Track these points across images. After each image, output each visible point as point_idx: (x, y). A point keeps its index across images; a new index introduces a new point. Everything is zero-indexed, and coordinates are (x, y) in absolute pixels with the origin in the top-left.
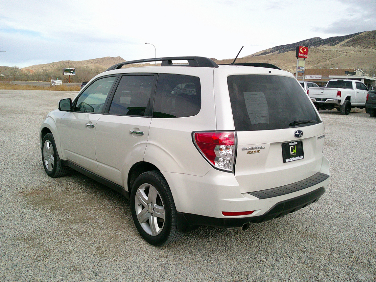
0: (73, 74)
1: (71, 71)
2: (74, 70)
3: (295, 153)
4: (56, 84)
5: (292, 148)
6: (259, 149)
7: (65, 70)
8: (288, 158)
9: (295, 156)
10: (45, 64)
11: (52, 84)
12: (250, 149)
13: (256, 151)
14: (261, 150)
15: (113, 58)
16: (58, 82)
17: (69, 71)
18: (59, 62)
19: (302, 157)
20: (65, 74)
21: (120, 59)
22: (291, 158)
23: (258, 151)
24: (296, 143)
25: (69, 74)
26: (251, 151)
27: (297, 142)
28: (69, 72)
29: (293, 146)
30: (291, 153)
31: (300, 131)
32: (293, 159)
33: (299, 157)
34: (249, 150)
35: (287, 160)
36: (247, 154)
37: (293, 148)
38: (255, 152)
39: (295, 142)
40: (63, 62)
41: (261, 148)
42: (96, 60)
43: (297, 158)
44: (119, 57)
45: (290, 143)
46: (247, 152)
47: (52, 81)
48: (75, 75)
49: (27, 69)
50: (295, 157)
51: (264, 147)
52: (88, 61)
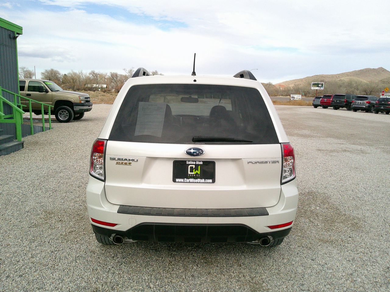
0: (321, 89)
1: (319, 86)
2: (322, 85)
4: (295, 99)
6: (131, 162)
7: (313, 85)
8: (182, 178)
10: (298, 80)
11: (291, 99)
12: (119, 159)
13: (127, 163)
14: (133, 163)
15: (373, 69)
16: (298, 97)
17: (317, 85)
18: (312, 76)
19: (211, 181)
20: (313, 88)
21: (383, 70)
22: (189, 178)
23: (130, 163)
24: (201, 163)
25: (317, 88)
26: (121, 162)
27: (202, 161)
28: (317, 87)
30: (189, 173)
32: (191, 180)
33: (204, 180)
34: (119, 161)
36: (116, 164)
38: (125, 163)
39: (199, 161)
40: (317, 76)
41: (133, 160)
42: (352, 72)
43: (199, 180)
44: (382, 68)
45: (189, 161)
46: (116, 163)
47: (292, 95)
48: (323, 89)
49: (280, 85)
50: (196, 178)
51: (137, 160)
52: (343, 75)
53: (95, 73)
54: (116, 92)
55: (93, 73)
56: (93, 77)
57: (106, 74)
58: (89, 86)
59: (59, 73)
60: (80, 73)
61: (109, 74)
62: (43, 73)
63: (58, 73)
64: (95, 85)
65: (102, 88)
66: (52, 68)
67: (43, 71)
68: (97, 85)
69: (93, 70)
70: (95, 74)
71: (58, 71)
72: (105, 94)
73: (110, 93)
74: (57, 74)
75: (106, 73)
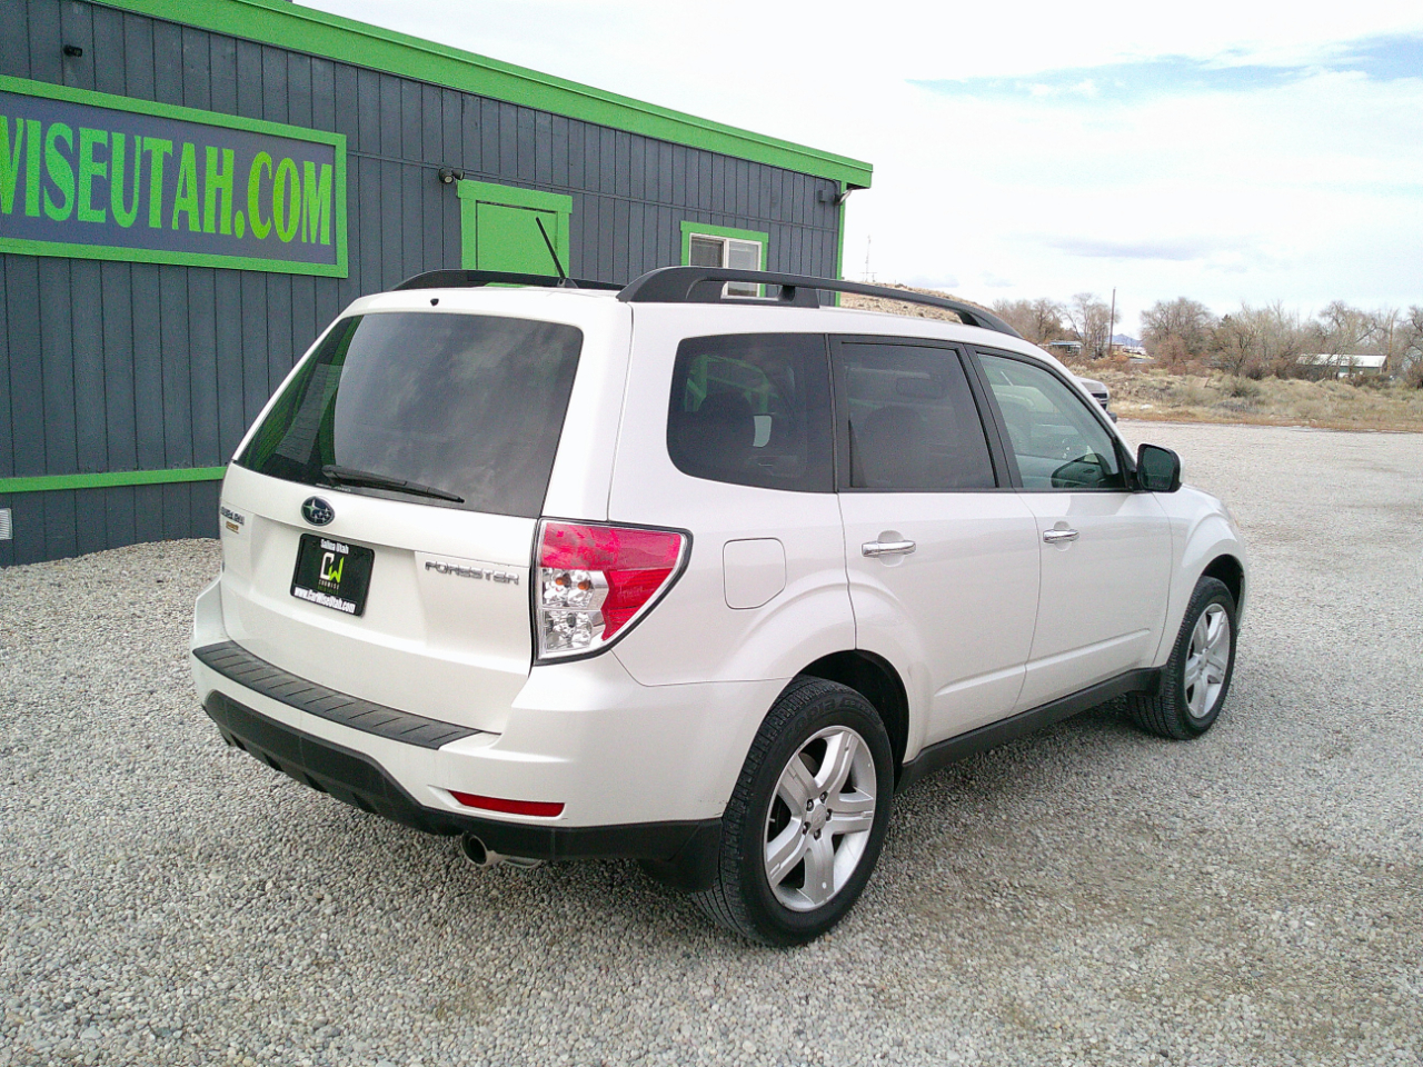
3: (334, 581)
5: (328, 559)
8: (306, 586)
9: (328, 592)
12: (227, 513)
19: (351, 607)
22: (316, 591)
24: (345, 550)
26: (229, 521)
27: (349, 545)
29: (332, 556)
30: (323, 576)
31: (321, 504)
32: (320, 597)
33: (340, 601)
35: (299, 591)
37: (332, 560)
38: (232, 526)
39: (344, 544)
43: (332, 601)
45: (326, 540)
46: (226, 524)
50: (328, 595)
53: (1346, 309)
54: (1411, 386)
55: (1339, 312)
56: (1334, 324)
57: (1395, 314)
58: (1302, 359)
59: (1204, 314)
60: (1273, 310)
61: (1405, 316)
62: (1146, 314)
63: (1203, 309)
64: (1324, 357)
65: (1352, 368)
66: (1182, 295)
67: (1150, 307)
68: (1335, 357)
69: (1337, 299)
70: (1344, 314)
71: (1200, 306)
72: (1360, 392)
73: (1381, 391)
74: (1197, 314)
75: (1394, 309)
